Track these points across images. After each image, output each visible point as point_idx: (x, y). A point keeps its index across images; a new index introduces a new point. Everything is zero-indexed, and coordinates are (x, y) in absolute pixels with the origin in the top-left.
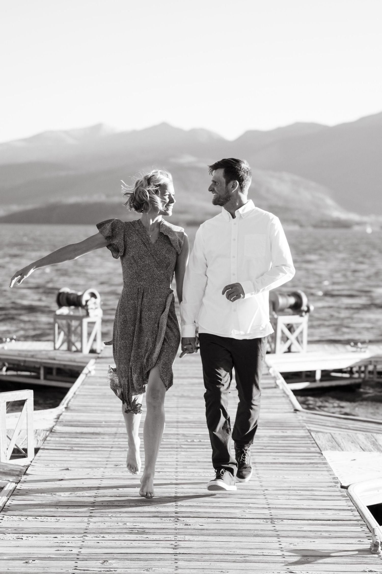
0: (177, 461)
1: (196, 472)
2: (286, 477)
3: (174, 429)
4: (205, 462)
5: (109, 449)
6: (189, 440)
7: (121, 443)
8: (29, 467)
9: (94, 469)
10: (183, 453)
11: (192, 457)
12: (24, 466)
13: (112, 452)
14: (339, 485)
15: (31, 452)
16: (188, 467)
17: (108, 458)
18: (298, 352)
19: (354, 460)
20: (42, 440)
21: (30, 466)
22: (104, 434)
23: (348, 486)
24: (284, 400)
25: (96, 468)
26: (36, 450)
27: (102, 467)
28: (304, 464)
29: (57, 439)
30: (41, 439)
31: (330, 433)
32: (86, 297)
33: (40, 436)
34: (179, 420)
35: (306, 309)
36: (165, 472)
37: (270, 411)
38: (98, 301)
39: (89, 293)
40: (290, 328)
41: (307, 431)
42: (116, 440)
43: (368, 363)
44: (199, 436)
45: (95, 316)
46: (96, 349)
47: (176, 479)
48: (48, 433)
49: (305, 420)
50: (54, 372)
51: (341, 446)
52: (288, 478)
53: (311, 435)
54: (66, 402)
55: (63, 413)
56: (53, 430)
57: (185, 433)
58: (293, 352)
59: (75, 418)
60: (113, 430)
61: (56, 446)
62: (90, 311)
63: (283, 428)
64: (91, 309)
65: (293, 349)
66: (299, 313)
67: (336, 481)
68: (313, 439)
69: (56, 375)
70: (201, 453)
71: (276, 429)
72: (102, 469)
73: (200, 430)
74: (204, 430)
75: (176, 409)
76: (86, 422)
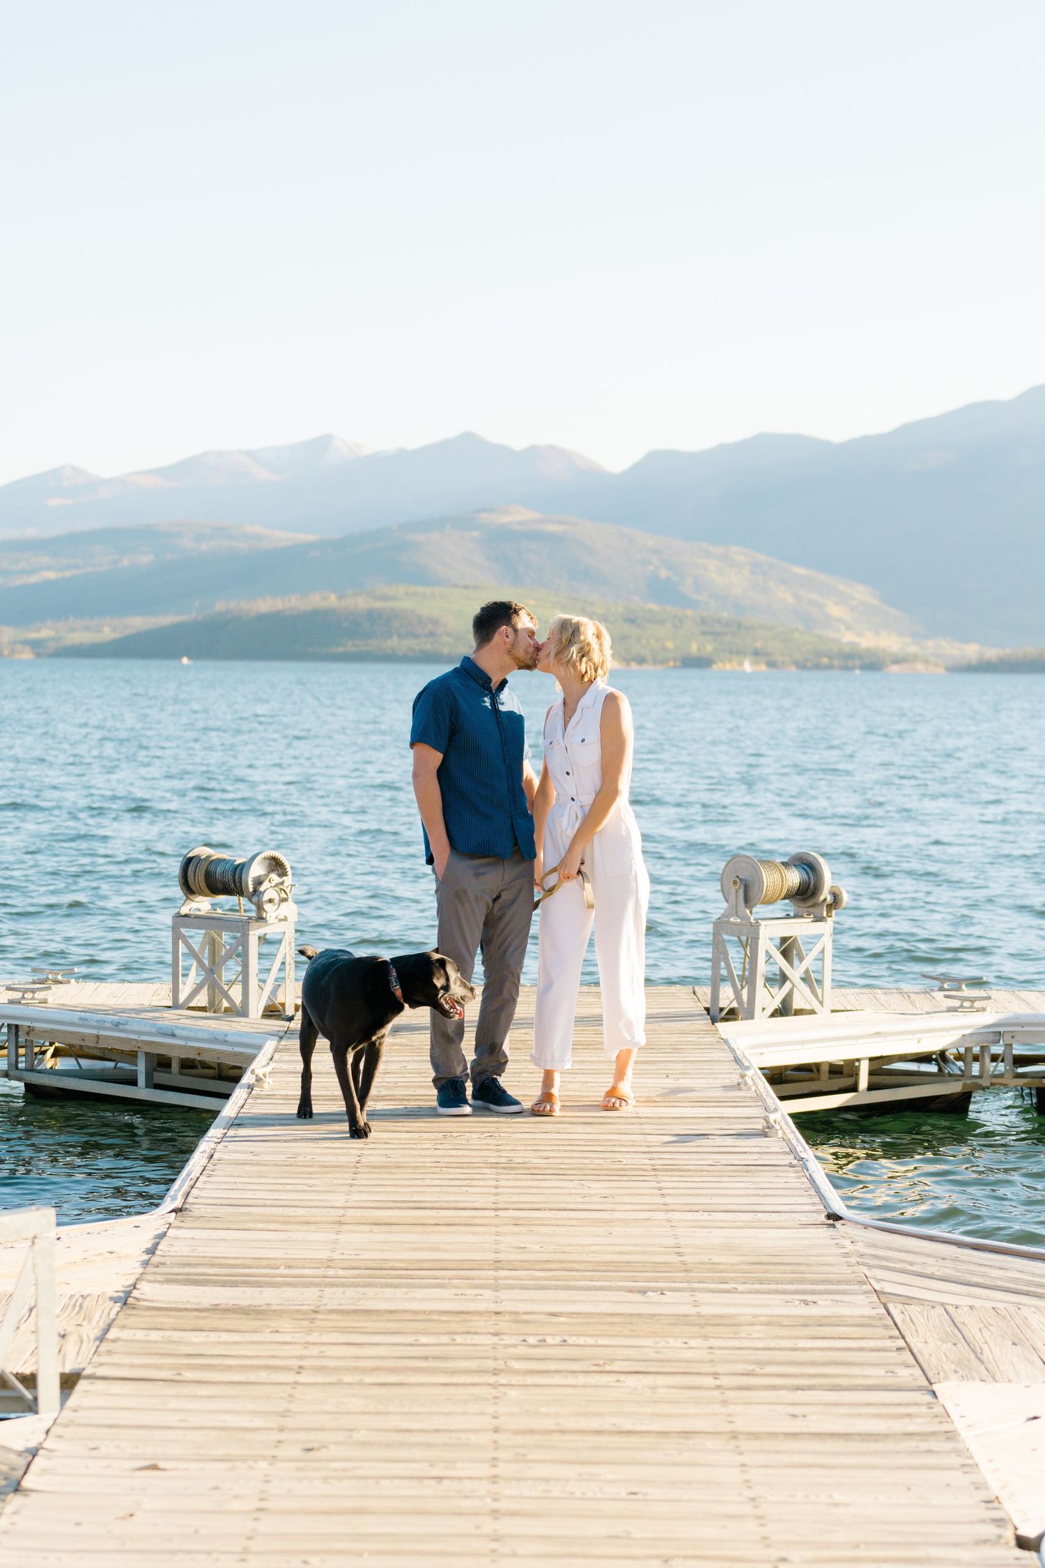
0: (496, 1430)
1: (557, 1480)
2: (838, 1497)
3: (488, 1294)
4: (582, 1432)
5: (290, 1377)
6: (532, 1340)
7: (330, 1351)
8: (37, 1459)
9: (238, 1464)
10: (513, 1393)
11: (543, 1410)
12: (20, 1454)
13: (299, 1388)
14: (1009, 1536)
15: (48, 1389)
16: (529, 1457)
17: (285, 1414)
18: (812, 1012)
19: (1035, 1418)
20: (96, 1339)
21: (41, 1452)
22: (279, 1314)
23: (1040, 1538)
24: (793, 1179)
25: (244, 1459)
26: (69, 1382)
27: (264, 1458)
28: (886, 1436)
29: (140, 1335)
30: (92, 1337)
31: (943, 1304)
32: (256, 870)
33: (89, 1322)
34: (502, 1257)
35: (829, 899)
36: (459, 1479)
37: (759, 1221)
38: (288, 880)
39: (265, 858)
40: (787, 948)
41: (874, 1298)
42: (313, 1338)
43: (991, 1037)
44: (562, 1319)
45: (281, 920)
46: (283, 1005)
47: (495, 1513)
48: (117, 1306)
49: (862, 1256)
50: (175, 1066)
51: (985, 1359)
52: (846, 1505)
53: (889, 1314)
54: (185, 1188)
55: (171, 1232)
56: (130, 1300)
57: (521, 1307)
58: (799, 1012)
59: (203, 1251)
60: (309, 1297)
61: (132, 1366)
62: (267, 907)
63: (803, 1287)
64: (271, 901)
65: (797, 1004)
66: (811, 910)
67: (997, 1514)
68: (897, 1333)
69: (180, 1073)
70: (570, 1391)
71: (785, 1292)
72: (263, 1464)
73: (563, 1295)
74: (575, 1295)
75: (493, 1213)
76: (233, 1266)
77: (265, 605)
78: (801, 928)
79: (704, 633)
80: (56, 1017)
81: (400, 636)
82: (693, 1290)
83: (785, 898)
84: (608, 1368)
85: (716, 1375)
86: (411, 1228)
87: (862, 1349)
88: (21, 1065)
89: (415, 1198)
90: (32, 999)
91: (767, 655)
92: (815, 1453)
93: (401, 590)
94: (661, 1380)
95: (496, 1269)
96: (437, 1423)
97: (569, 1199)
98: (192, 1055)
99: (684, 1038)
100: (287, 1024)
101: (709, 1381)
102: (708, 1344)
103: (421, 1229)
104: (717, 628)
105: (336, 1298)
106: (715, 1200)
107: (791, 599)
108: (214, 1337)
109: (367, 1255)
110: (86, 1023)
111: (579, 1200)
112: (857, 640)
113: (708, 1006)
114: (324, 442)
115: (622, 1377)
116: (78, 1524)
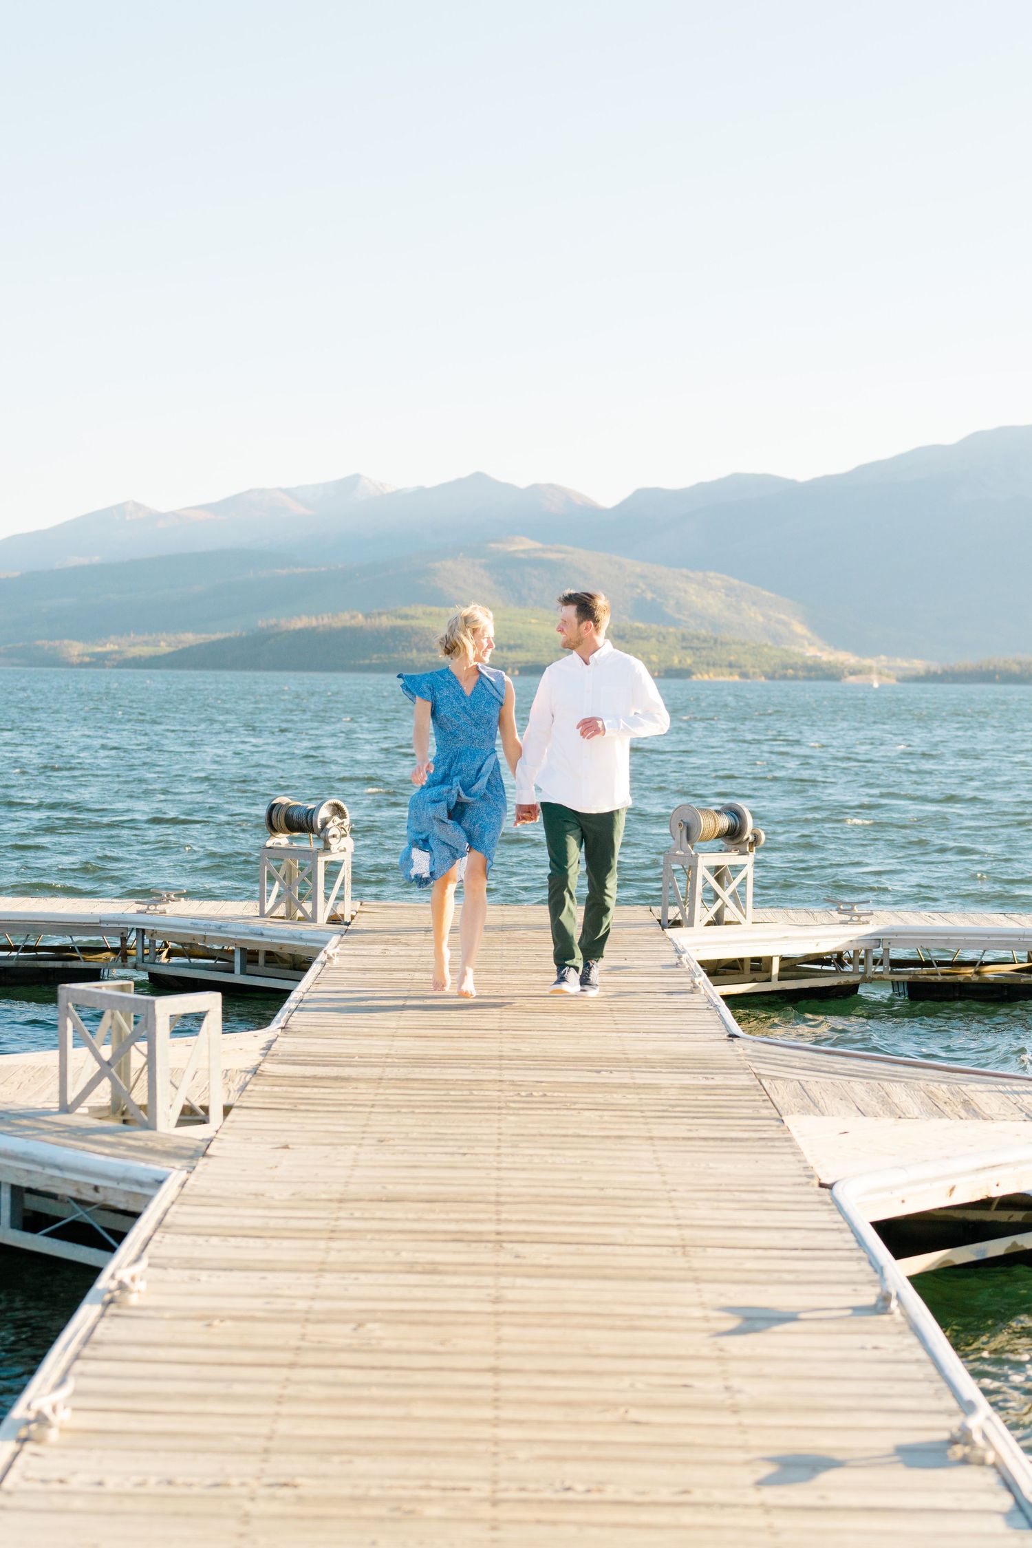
0: (500, 1134)
1: (537, 1155)
2: (711, 1165)
3: (494, 1072)
4: (554, 1135)
5: (368, 1109)
6: (523, 1094)
7: (392, 1098)
8: (213, 1143)
9: (338, 1147)
10: (511, 1118)
11: (530, 1125)
12: (203, 1140)
13: (373, 1114)
14: (816, 1182)
15: (216, 1113)
16: (521, 1146)
17: (366, 1125)
18: (739, 923)
19: (846, 1133)
20: (238, 1091)
21: (215, 1140)
22: (357, 1080)
23: (833, 1184)
24: (708, 1016)
25: (342, 1145)
26: (227, 1110)
27: (354, 1144)
28: (747, 1140)
29: (267, 1088)
30: (236, 1089)
31: (798, 1080)
32: (324, 813)
33: (233, 1082)
34: (504, 1054)
35: (751, 838)
36: (476, 1154)
37: (682, 1037)
38: (347, 821)
39: (330, 805)
40: (720, 875)
41: (754, 1076)
42: (381, 1091)
43: (873, 943)
44: (543, 1084)
45: (341, 851)
46: (342, 915)
47: (499, 1169)
48: (249, 1076)
49: (749, 1056)
50: (261, 959)
51: (820, 1106)
52: (717, 1168)
53: (761, 1084)
54: (285, 1017)
55: (278, 1039)
56: (258, 1072)
57: (516, 1078)
58: (728, 923)
59: (301, 1049)
60: (376, 1072)
61: (265, 1103)
62: (331, 840)
63: (706, 1071)
64: (334, 836)
65: (727, 916)
66: (737, 846)
67: (810, 1173)
68: (765, 1093)
69: (265, 966)
70: (547, 1117)
71: (694, 1073)
72: (354, 1147)
73: (545, 1072)
74: (553, 1073)
75: (498, 1032)
76: (323, 1057)
77: (301, 623)
78: (729, 859)
79: (684, 648)
80: (173, 922)
81: (419, 650)
82: (633, 1071)
83: (717, 837)
84: (572, 1107)
85: (642, 1111)
86: (442, 1039)
87: (740, 1100)
88: (146, 959)
89: (444, 1024)
90: (155, 910)
91: (740, 667)
92: (700, 1146)
93: (418, 610)
94: (606, 1113)
95: (500, 1060)
96: (462, 1130)
97: (551, 1025)
98: (276, 950)
99: (641, 937)
100: (346, 927)
101: (639, 1114)
102: (639, 1097)
103: (449, 1039)
104: (696, 643)
105: (391, 1073)
106: (652, 1027)
107: (761, 619)
108: (316, 1090)
109: (412, 1052)
110: (196, 926)
112: (819, 654)
113: (660, 918)
114: (352, 482)
115: (582, 1111)
116: (244, 1170)
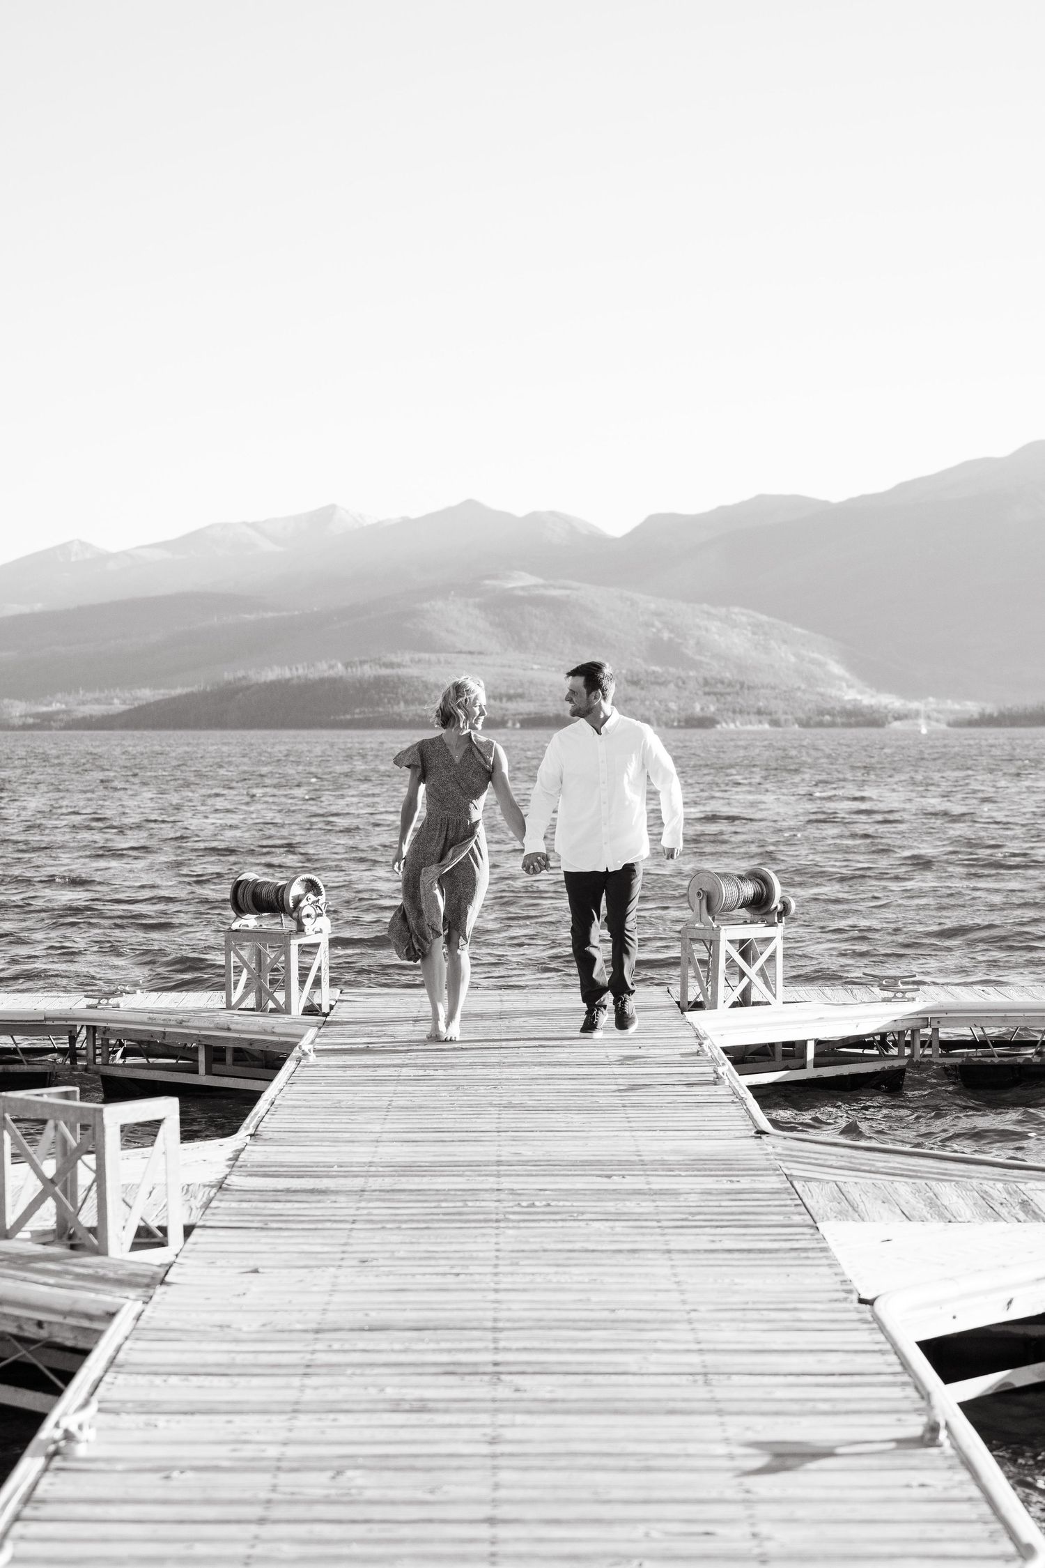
0: (498, 1250)
1: (540, 1274)
2: (737, 1280)
3: (492, 1179)
4: (560, 1251)
5: (349, 1226)
6: (524, 1204)
7: (375, 1212)
8: (172, 1268)
9: (315, 1270)
10: (511, 1232)
11: (532, 1240)
12: (160, 1266)
13: (355, 1231)
14: (855, 1297)
15: (175, 1234)
16: (521, 1263)
17: (345, 1244)
18: (768, 1003)
19: (889, 1240)
20: (201, 1208)
21: (174, 1265)
22: (337, 1192)
23: (874, 1300)
24: (734, 1110)
25: (318, 1267)
26: (188, 1230)
27: (333, 1266)
28: (777, 1251)
29: (234, 1205)
30: (198, 1206)
31: (835, 1182)
32: (296, 891)
33: (195, 1198)
34: (502, 1158)
35: (780, 907)
36: (471, 1274)
37: (703, 1135)
38: (322, 899)
39: (302, 880)
40: (746, 950)
41: (785, 1178)
42: (363, 1204)
43: (920, 1023)
44: (547, 1192)
45: (317, 932)
46: (320, 1005)
47: (496, 1291)
48: (214, 1191)
49: (780, 1155)
50: (229, 1057)
51: (859, 1210)
52: (742, 1284)
53: (793, 1186)
54: (254, 1122)
55: (247, 1148)
56: (224, 1186)
57: (515, 1186)
58: (756, 1004)
59: (272, 1158)
60: (358, 1183)
61: (231, 1221)
62: (305, 921)
63: (731, 1173)
64: (308, 916)
65: (755, 996)
66: (765, 917)
67: (848, 1287)
68: (797, 1197)
69: (233, 1064)
70: (551, 1230)
71: (717, 1176)
72: (332, 1270)
73: (548, 1179)
74: (558, 1179)
75: (496, 1134)
76: (297, 1167)
77: (272, 674)
78: (755, 931)
79: (708, 694)
80: (128, 1017)
82: (648, 1175)
83: (741, 907)
84: (580, 1218)
85: (659, 1221)
87: (769, 1206)
88: (98, 1060)
89: (435, 1126)
90: (107, 1004)
91: (770, 714)
92: (724, 1259)
93: (407, 657)
94: (617, 1224)
95: (498, 1165)
96: (454, 1247)
97: (557, 1125)
98: (245, 1046)
99: (657, 1023)
100: (324, 1018)
101: (655, 1224)
102: (655, 1204)
103: (441, 1144)
104: (720, 688)
105: (375, 1183)
106: (669, 1124)
107: (793, 659)
108: (289, 1205)
110: (154, 1022)
111: (563, 1125)
112: (859, 697)
113: (679, 1000)
114: (327, 514)
115: (590, 1223)
116: (208, 1299)
